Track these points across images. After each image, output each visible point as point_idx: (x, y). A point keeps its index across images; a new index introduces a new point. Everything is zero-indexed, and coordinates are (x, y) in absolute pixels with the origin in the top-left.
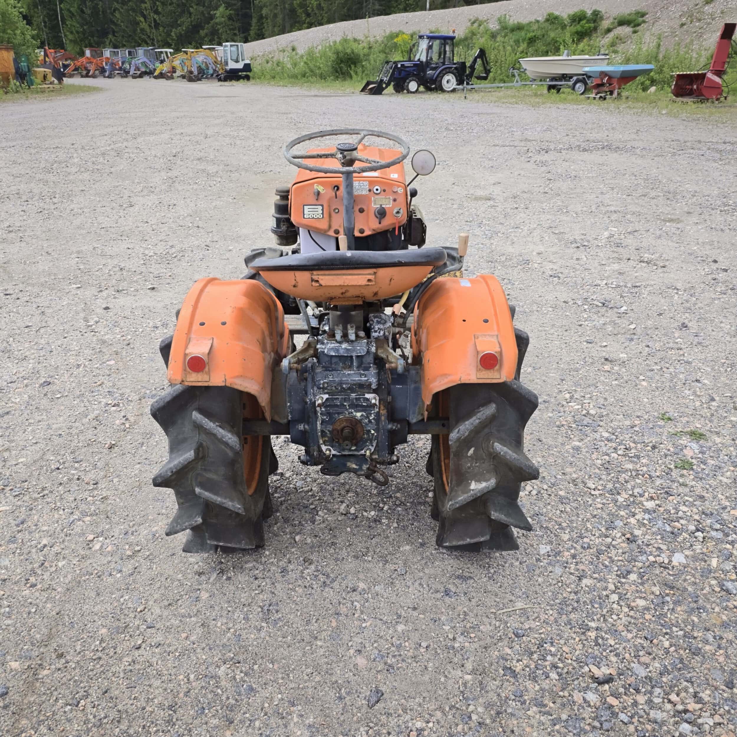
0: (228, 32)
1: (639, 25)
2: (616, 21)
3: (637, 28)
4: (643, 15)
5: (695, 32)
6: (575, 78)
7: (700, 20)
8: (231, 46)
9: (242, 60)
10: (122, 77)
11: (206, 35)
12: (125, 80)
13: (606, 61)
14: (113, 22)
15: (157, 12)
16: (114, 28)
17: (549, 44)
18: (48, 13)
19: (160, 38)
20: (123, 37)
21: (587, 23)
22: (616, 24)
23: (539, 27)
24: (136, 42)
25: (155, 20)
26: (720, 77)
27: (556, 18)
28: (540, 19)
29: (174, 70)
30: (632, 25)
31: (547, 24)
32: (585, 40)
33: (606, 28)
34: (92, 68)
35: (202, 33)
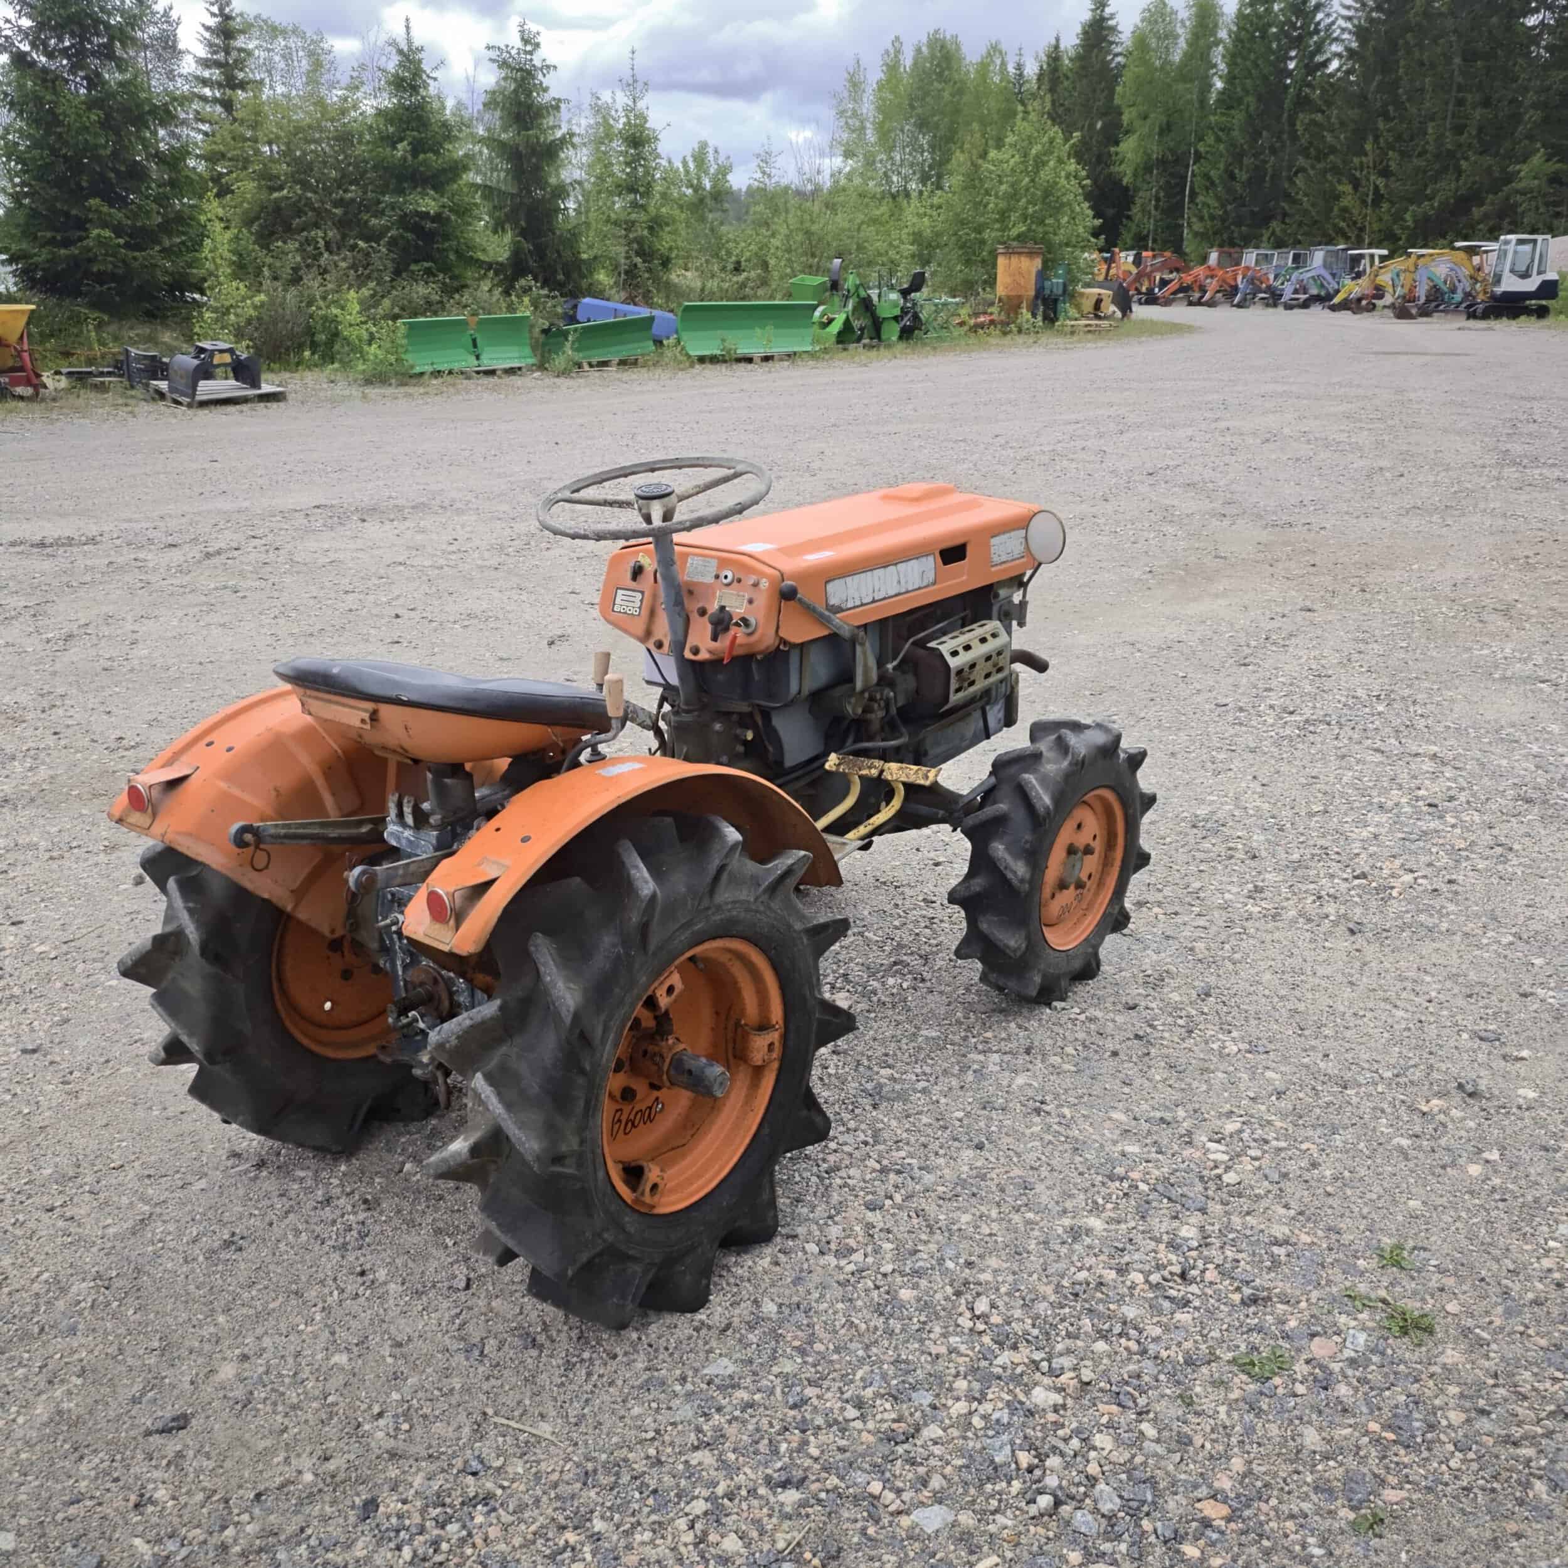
0: (1541, 210)
8: (1521, 242)
9: (1539, 273)
10: (1268, 305)
11: (1486, 216)
12: (1271, 310)
14: (1287, 196)
15: (1385, 173)
16: (1287, 207)
18: (1168, 182)
19: (1376, 227)
20: (1300, 224)
24: (1325, 235)
25: (1376, 188)
29: (1379, 292)
34: (1212, 285)
35: (1477, 212)
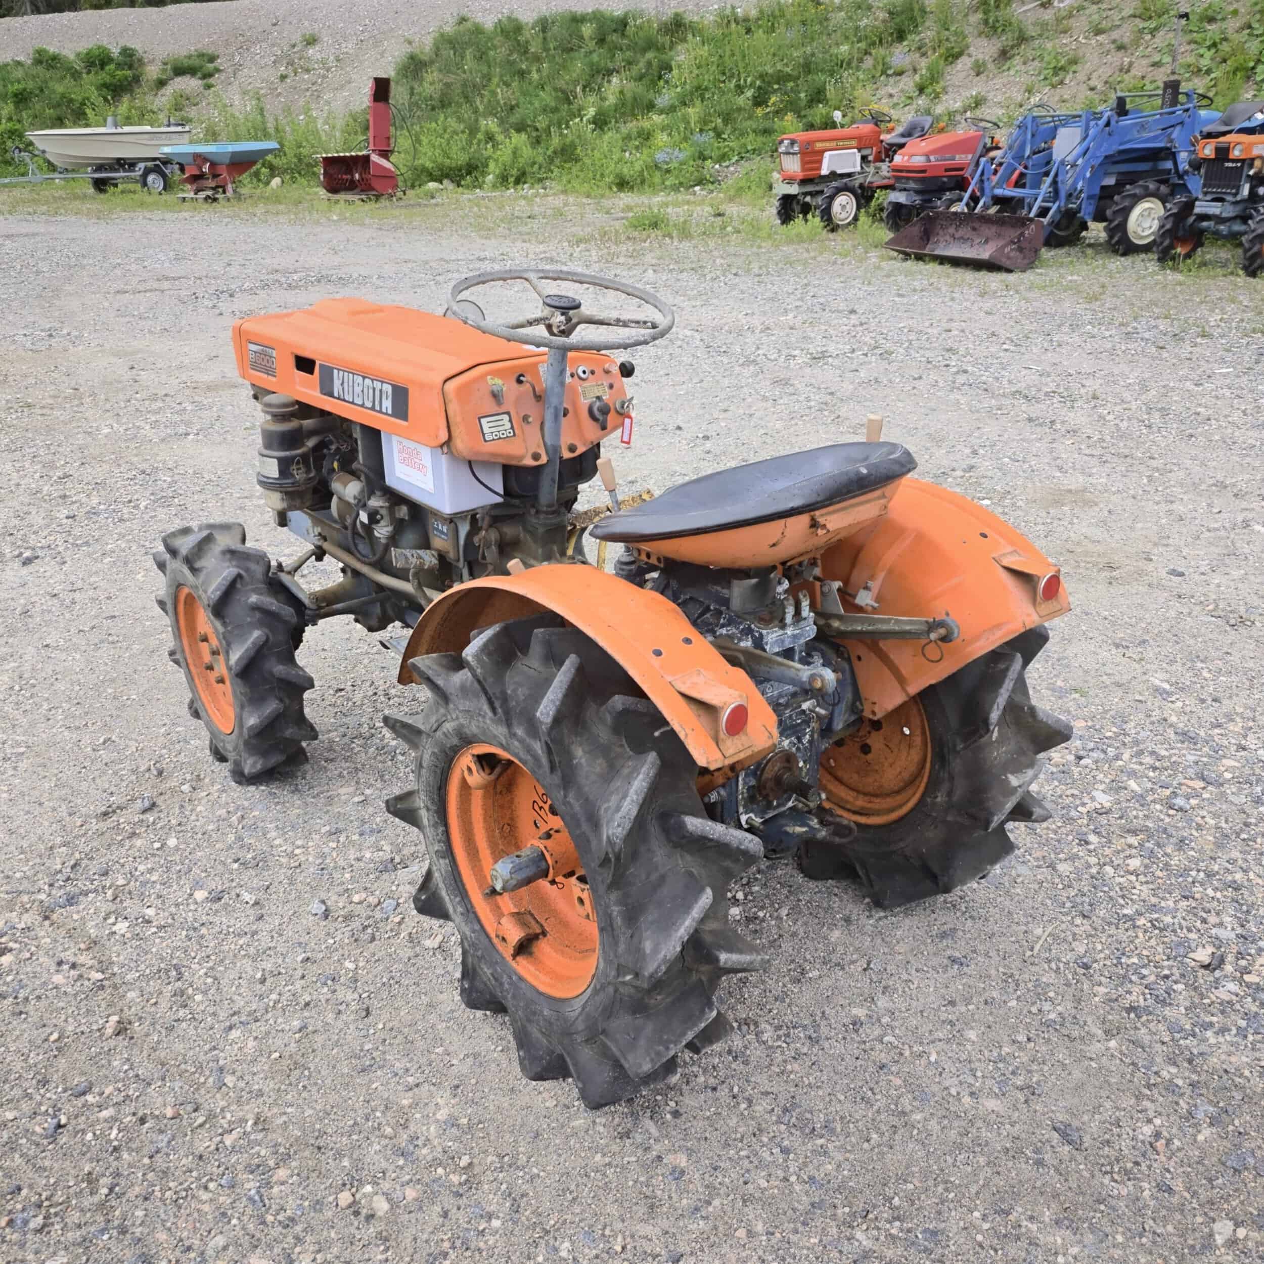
1: (210, 75)
2: (169, 67)
3: (211, 81)
4: (212, 59)
5: (307, 90)
6: (142, 165)
7: (308, 71)
13: (187, 136)
17: (59, 105)
21: (117, 69)
22: (170, 73)
23: (27, 74)
26: (388, 160)
27: (55, 58)
28: (21, 58)
30: (199, 75)
31: (40, 69)
32: (126, 99)
33: (155, 77)
